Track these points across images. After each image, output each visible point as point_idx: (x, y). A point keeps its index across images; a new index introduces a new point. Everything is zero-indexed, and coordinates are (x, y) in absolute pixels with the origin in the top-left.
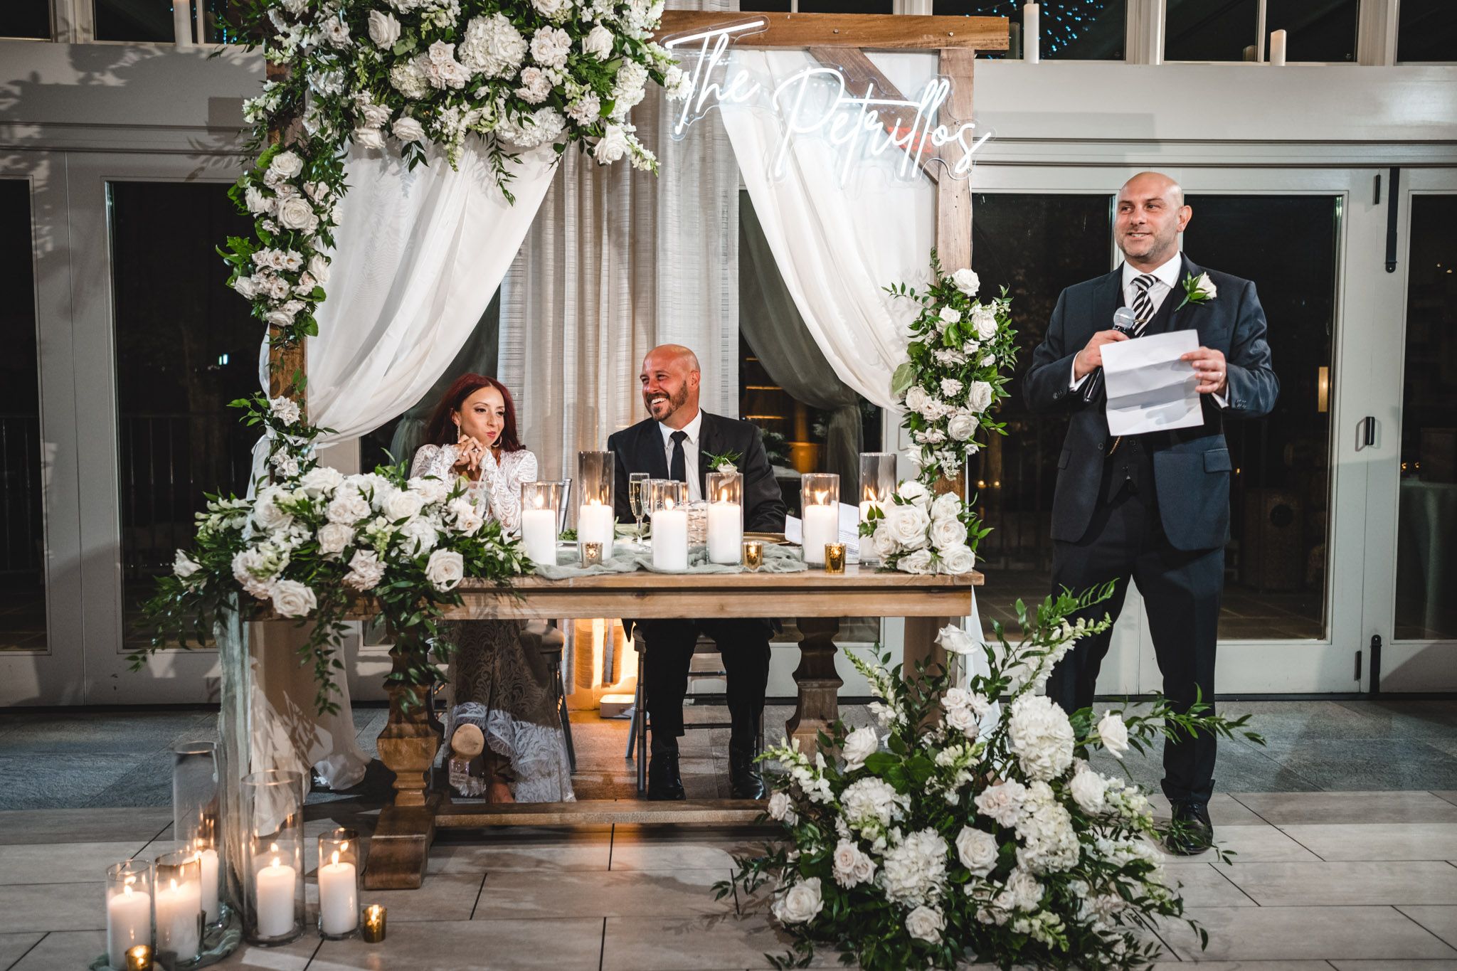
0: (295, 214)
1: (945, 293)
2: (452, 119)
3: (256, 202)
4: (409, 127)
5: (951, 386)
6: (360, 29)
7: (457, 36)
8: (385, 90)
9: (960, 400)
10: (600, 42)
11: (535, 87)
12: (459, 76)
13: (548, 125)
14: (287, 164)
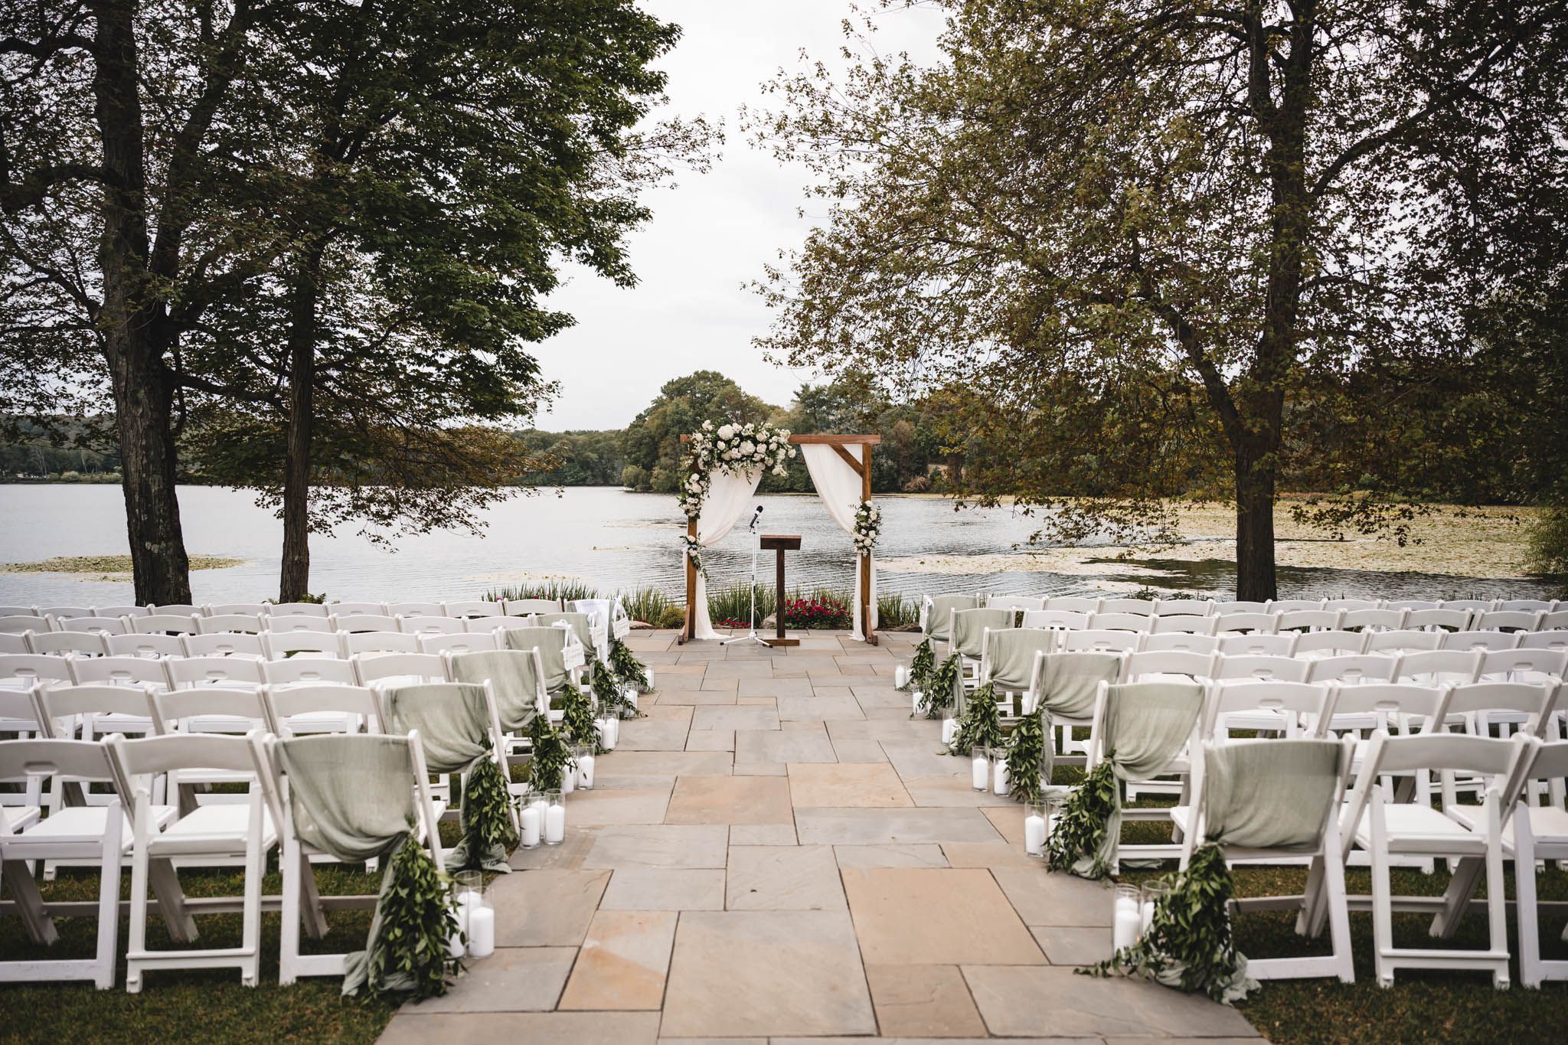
0: (696, 488)
1: (865, 507)
2: (736, 465)
3: (687, 486)
4: (725, 466)
5: (864, 531)
6: (715, 445)
7: (738, 446)
8: (721, 460)
9: (867, 535)
10: (773, 447)
11: (757, 458)
12: (739, 456)
13: (761, 466)
14: (696, 477)
